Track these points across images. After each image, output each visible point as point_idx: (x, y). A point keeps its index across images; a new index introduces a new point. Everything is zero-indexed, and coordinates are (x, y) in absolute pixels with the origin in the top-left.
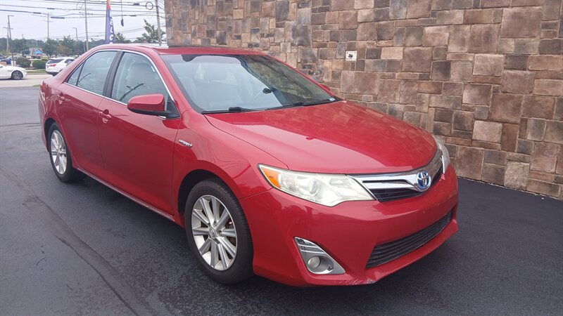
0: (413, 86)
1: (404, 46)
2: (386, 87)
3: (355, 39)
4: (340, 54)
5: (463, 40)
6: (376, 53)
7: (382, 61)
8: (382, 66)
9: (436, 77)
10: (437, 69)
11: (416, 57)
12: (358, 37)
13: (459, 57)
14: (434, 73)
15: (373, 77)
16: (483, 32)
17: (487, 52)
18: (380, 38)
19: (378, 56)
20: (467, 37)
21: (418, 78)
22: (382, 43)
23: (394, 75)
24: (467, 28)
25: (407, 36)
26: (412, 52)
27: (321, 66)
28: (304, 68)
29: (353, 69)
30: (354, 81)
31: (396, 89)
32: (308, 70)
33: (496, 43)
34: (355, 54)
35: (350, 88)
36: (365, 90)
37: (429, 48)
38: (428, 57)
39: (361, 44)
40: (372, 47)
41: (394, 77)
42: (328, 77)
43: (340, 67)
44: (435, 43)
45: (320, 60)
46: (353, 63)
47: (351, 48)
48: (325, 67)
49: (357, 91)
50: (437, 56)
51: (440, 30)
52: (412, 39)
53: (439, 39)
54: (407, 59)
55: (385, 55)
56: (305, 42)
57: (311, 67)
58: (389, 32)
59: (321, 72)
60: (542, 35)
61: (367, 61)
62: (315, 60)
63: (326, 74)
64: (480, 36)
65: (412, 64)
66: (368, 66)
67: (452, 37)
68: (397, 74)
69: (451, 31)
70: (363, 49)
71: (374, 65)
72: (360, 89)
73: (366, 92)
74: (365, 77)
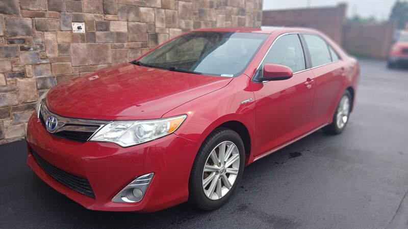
0: (138, 53)
1: (128, 21)
2: (118, 55)
3: (81, 11)
4: (67, 26)
5: (162, 19)
6: (105, 26)
7: (112, 33)
8: (112, 38)
9: (151, 45)
10: (152, 39)
11: (136, 30)
12: (84, 9)
13: (162, 30)
14: (150, 42)
15: (106, 48)
16: (171, 15)
17: (174, 28)
18: (106, 12)
19: (107, 29)
20: (164, 17)
21: (140, 46)
22: (109, 17)
23: (123, 45)
24: (163, 11)
25: (128, 12)
26: (134, 26)
27: (40, 40)
28: (12, 42)
29: (83, 41)
30: (87, 53)
31: (126, 56)
32: (19, 46)
33: (177, 22)
34: (83, 25)
35: (84, 60)
36: (100, 61)
37: (145, 23)
38: (144, 31)
39: (89, 16)
40: (100, 20)
41: (122, 47)
42: (53, 51)
43: (68, 40)
44: (148, 20)
45: (36, 32)
46: (82, 35)
47: (77, 19)
48: (47, 40)
49: (92, 63)
50: (150, 30)
51: (149, 11)
52: (132, 16)
53: (149, 18)
54: (131, 32)
55: (114, 28)
56: (9, 8)
57: (24, 41)
58: (113, 8)
59: (41, 47)
60: (194, 19)
61: (98, 33)
62: (29, 33)
63: (49, 48)
64: (170, 17)
65: (135, 35)
66: (99, 38)
67: (156, 17)
68: (125, 44)
69: (156, 12)
70: (93, 21)
71: (106, 37)
72: (95, 60)
73: (101, 63)
74: (98, 48)
